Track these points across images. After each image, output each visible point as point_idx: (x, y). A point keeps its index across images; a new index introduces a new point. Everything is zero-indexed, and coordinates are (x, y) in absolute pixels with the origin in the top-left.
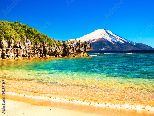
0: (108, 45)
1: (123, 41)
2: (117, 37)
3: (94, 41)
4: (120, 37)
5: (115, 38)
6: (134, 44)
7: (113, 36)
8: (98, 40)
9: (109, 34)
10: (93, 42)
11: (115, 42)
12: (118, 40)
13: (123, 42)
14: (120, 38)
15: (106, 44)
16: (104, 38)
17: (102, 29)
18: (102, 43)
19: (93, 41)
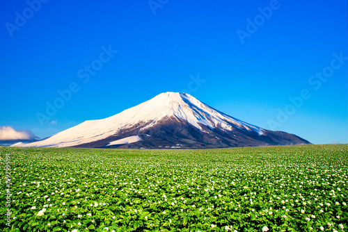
0: (191, 137)
1: (229, 123)
2: (213, 114)
3: (151, 125)
4: (222, 113)
5: (208, 115)
6: (261, 133)
7: (201, 111)
8: (161, 122)
9: (191, 105)
10: (147, 127)
11: (208, 127)
12: (216, 122)
13: (230, 128)
14: (223, 117)
15: (184, 132)
16: (180, 116)
17: (172, 93)
18: (173, 130)
19: (147, 124)
